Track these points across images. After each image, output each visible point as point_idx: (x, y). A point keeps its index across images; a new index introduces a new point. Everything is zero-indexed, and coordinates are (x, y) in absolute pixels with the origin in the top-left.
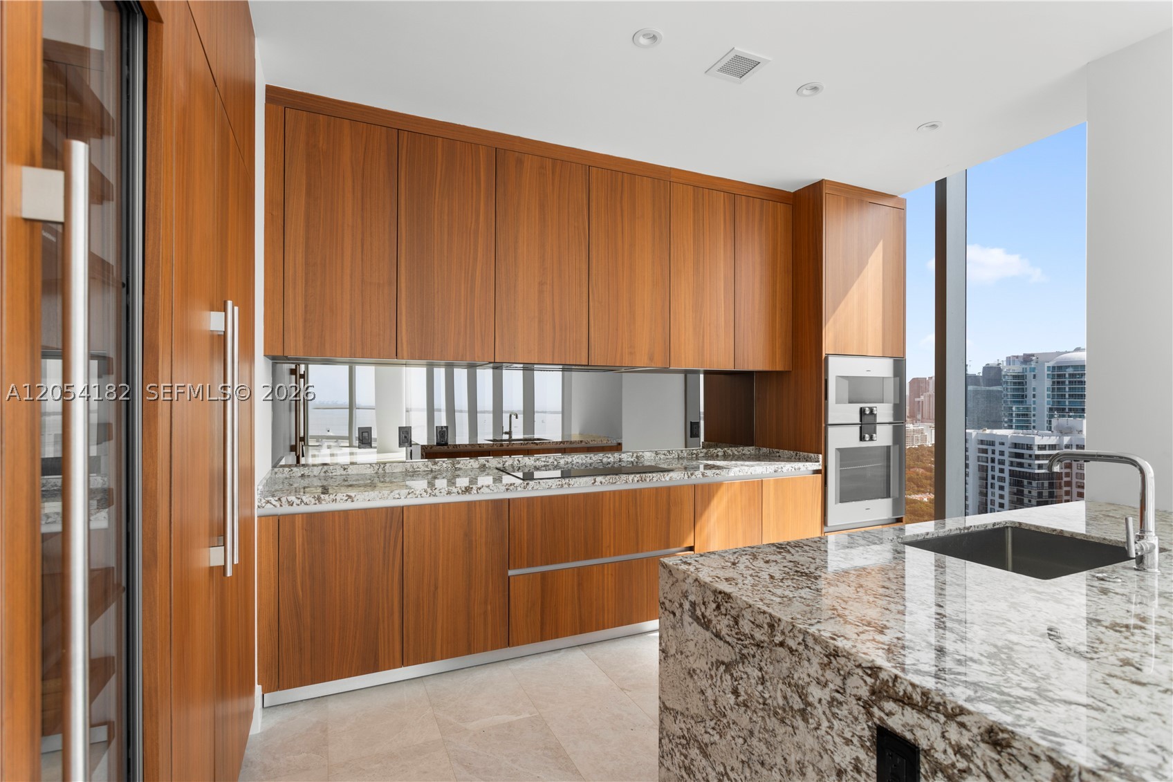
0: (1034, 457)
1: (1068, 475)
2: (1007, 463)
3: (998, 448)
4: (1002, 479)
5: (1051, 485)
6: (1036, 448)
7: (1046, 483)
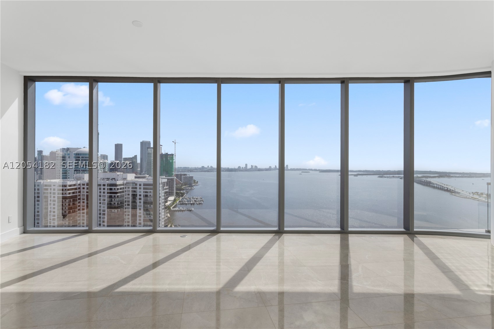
0: (67, 190)
1: (79, 195)
2: (56, 193)
3: (53, 187)
4: (54, 201)
5: (74, 200)
6: (68, 186)
7: (72, 200)
